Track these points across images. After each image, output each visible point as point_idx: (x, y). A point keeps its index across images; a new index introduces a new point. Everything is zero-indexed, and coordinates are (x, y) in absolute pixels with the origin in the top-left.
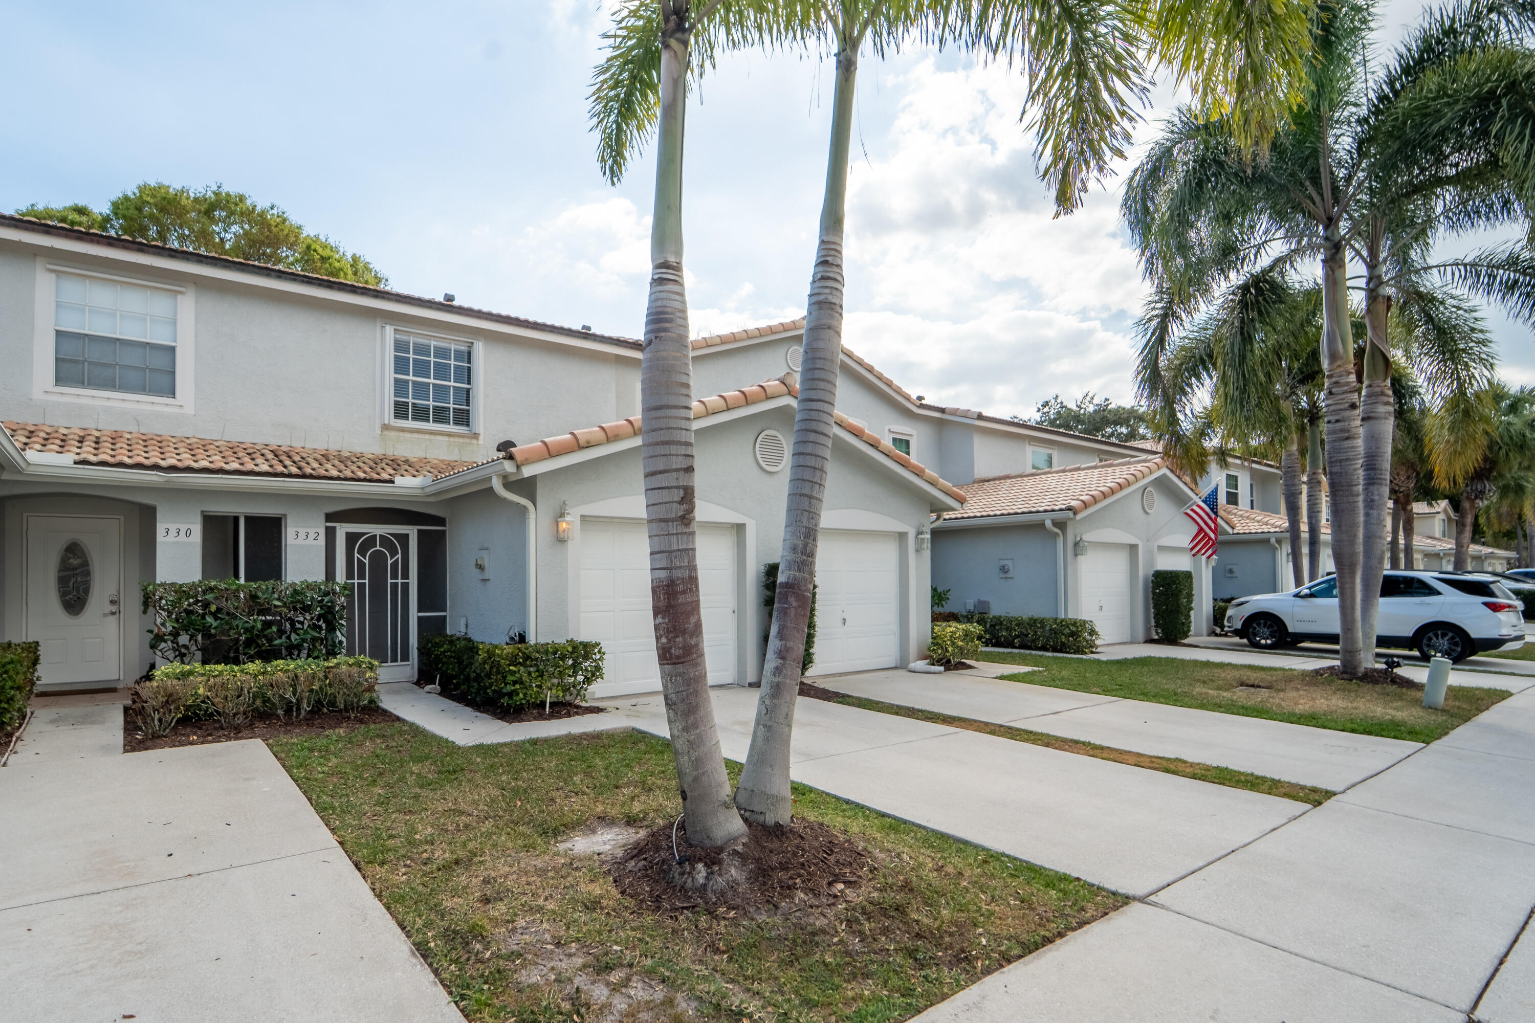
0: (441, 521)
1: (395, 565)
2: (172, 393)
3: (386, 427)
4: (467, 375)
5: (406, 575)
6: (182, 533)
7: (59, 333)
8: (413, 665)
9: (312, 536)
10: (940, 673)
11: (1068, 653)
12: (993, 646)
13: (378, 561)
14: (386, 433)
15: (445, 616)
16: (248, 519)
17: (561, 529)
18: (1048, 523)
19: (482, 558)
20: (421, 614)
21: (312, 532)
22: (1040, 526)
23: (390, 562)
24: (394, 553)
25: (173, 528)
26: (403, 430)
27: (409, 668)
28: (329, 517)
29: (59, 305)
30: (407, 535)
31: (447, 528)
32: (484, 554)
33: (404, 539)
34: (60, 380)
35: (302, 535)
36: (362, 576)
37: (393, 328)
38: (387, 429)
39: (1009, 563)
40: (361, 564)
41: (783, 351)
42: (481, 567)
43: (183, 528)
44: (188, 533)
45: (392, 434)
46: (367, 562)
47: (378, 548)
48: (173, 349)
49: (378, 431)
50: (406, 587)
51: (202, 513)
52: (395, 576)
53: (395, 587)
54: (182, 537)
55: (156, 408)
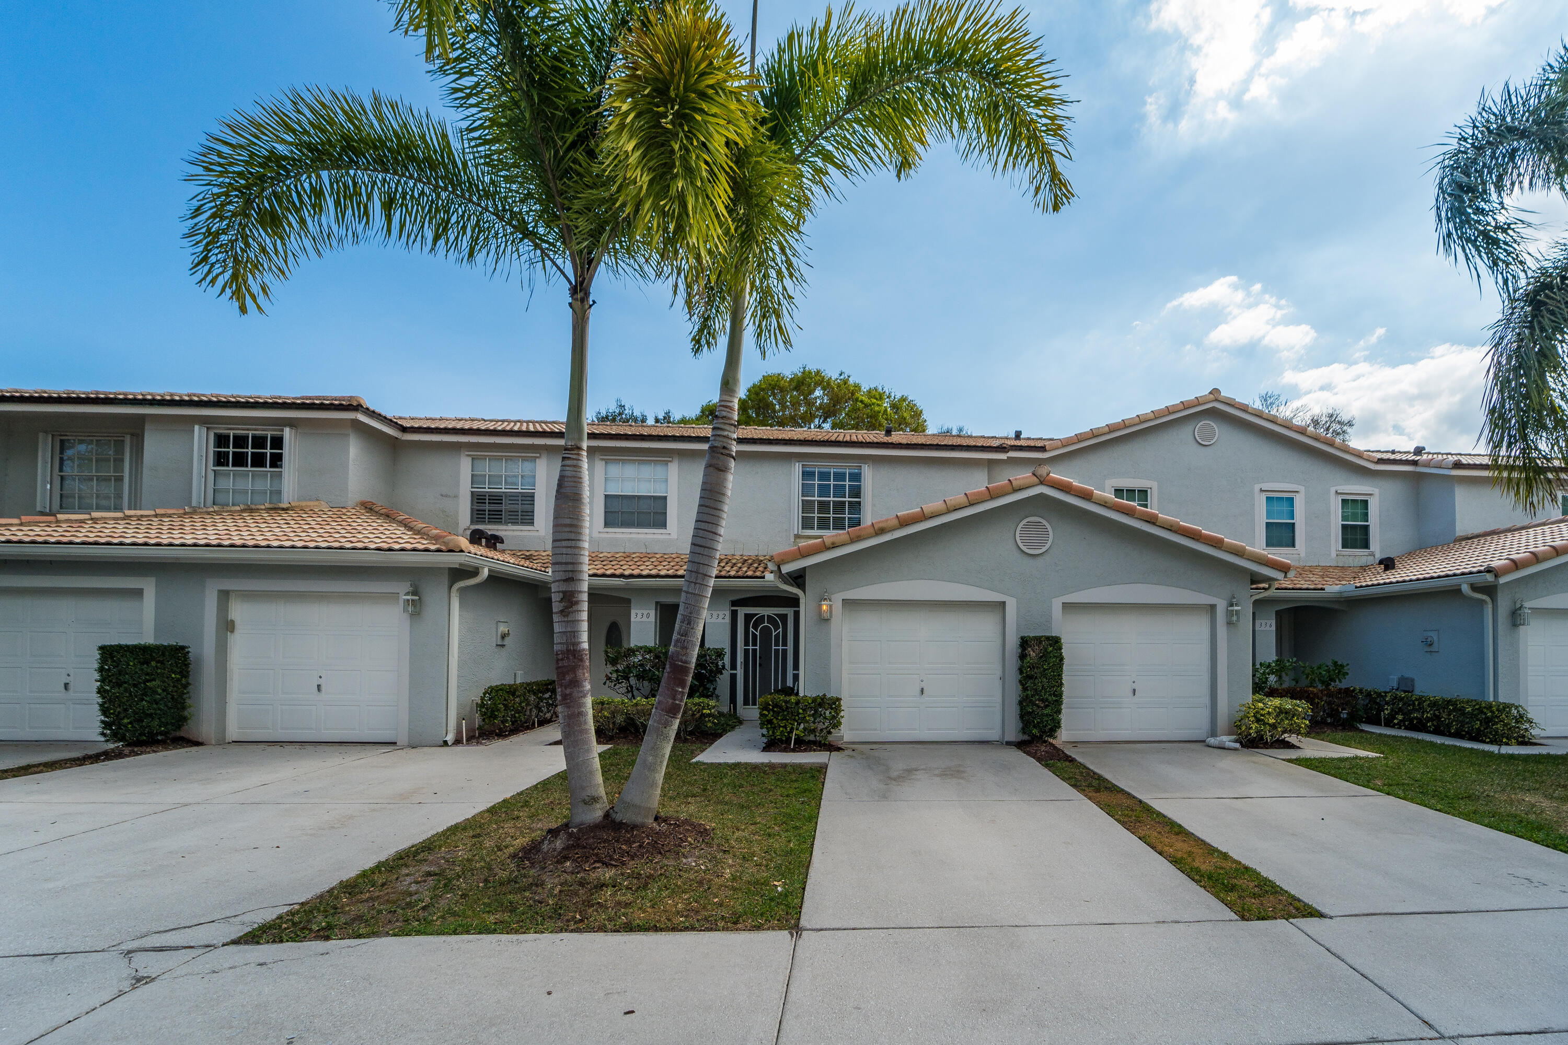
1: (777, 636)
2: (663, 525)
3: (793, 536)
4: (856, 492)
5: (785, 644)
6: (645, 616)
7: (606, 496)
9: (721, 616)
10: (1236, 749)
11: (1484, 742)
12: (1407, 728)
13: (766, 633)
14: (798, 540)
17: (822, 611)
18: (1465, 588)
20: (795, 672)
21: (719, 613)
22: (1455, 592)
23: (774, 634)
24: (776, 628)
25: (640, 612)
26: (809, 537)
28: (734, 603)
29: (606, 479)
30: (786, 615)
33: (784, 618)
34: (607, 524)
35: (715, 616)
36: (755, 644)
37: (801, 464)
38: (798, 537)
39: (1434, 635)
40: (754, 636)
41: (1191, 428)
43: (649, 613)
44: (648, 616)
46: (758, 634)
47: (766, 624)
48: (665, 498)
49: (792, 540)
50: (785, 652)
51: (657, 603)
52: (777, 644)
53: (777, 651)
54: (645, 619)
55: (655, 536)
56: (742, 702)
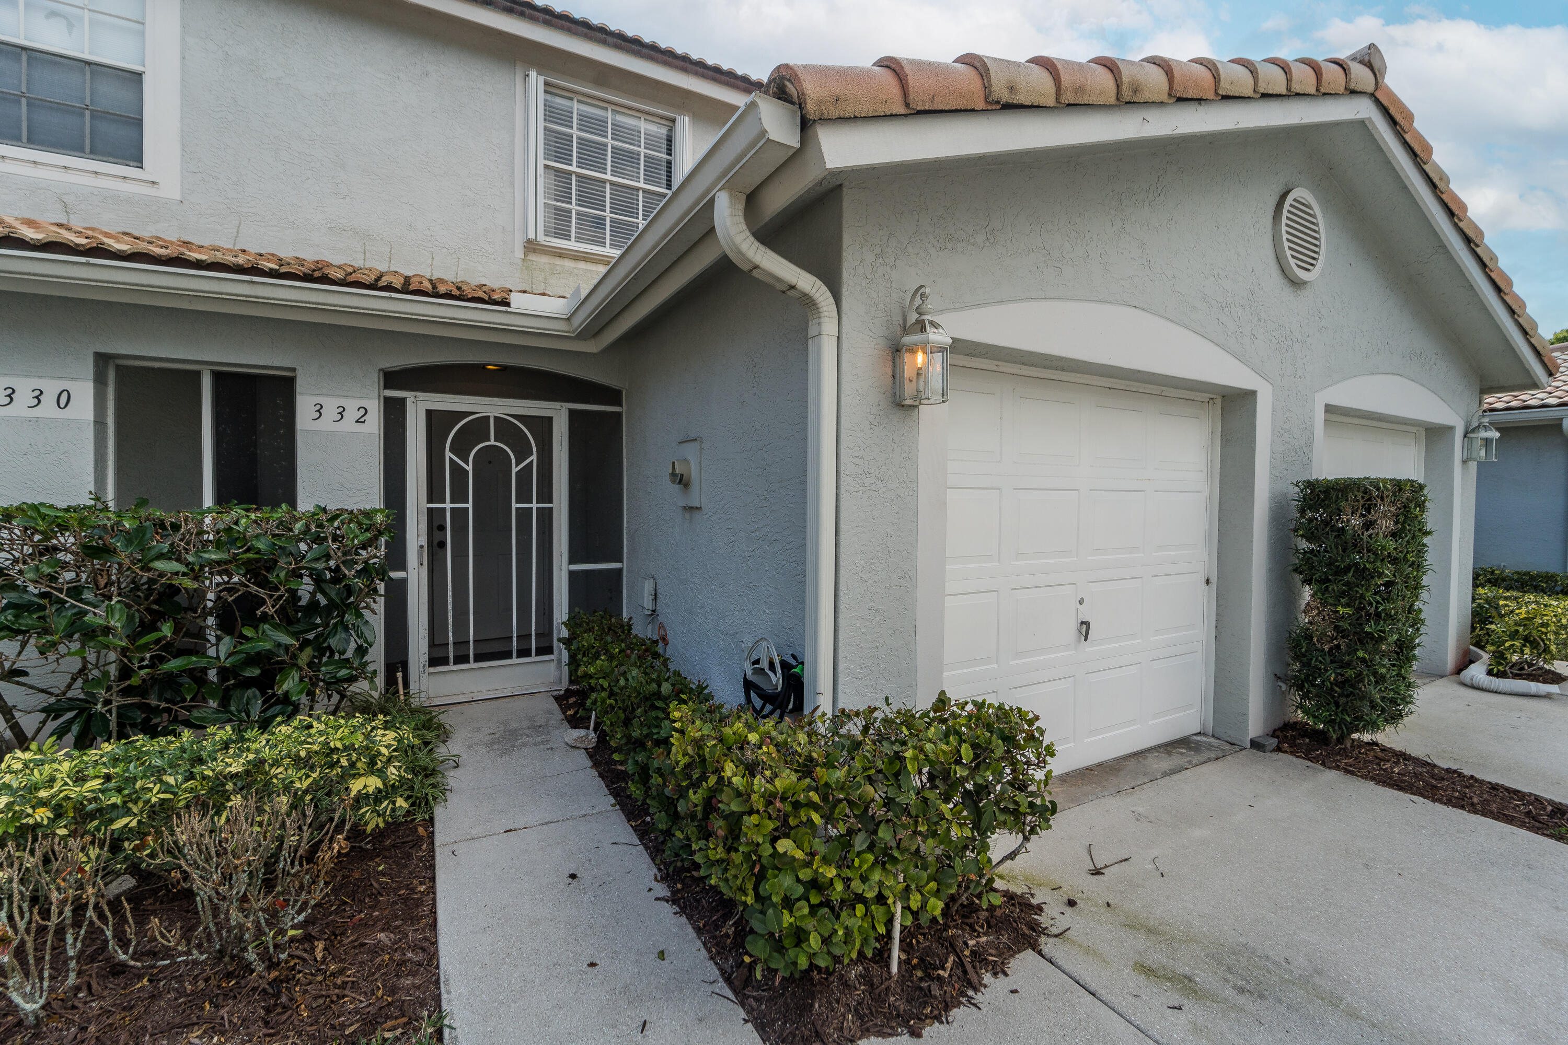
0: (614, 396)
1: (524, 476)
2: (135, 157)
3: (531, 247)
4: (665, 173)
5: (546, 494)
6: (49, 399)
8: (559, 661)
9: (352, 414)
10: (1549, 696)
13: (492, 467)
14: (533, 257)
15: (620, 571)
16: (222, 379)
17: (909, 372)
19: (686, 461)
20: (575, 567)
21: (352, 407)
23: (515, 470)
24: (522, 452)
25: (25, 387)
26: (560, 254)
27: (552, 666)
28: (391, 379)
30: (550, 419)
31: (623, 409)
32: (690, 450)
33: (543, 427)
35: (330, 411)
36: (459, 495)
37: (541, 79)
38: (535, 251)
40: (458, 473)
42: (682, 481)
43: (51, 389)
44: (64, 400)
45: (544, 260)
46: (469, 468)
47: (492, 442)
48: (139, 75)
49: (519, 253)
50: (546, 517)
51: (102, 360)
52: (525, 496)
53: (524, 515)
54: (48, 407)
55: (102, 182)
56: (425, 659)
